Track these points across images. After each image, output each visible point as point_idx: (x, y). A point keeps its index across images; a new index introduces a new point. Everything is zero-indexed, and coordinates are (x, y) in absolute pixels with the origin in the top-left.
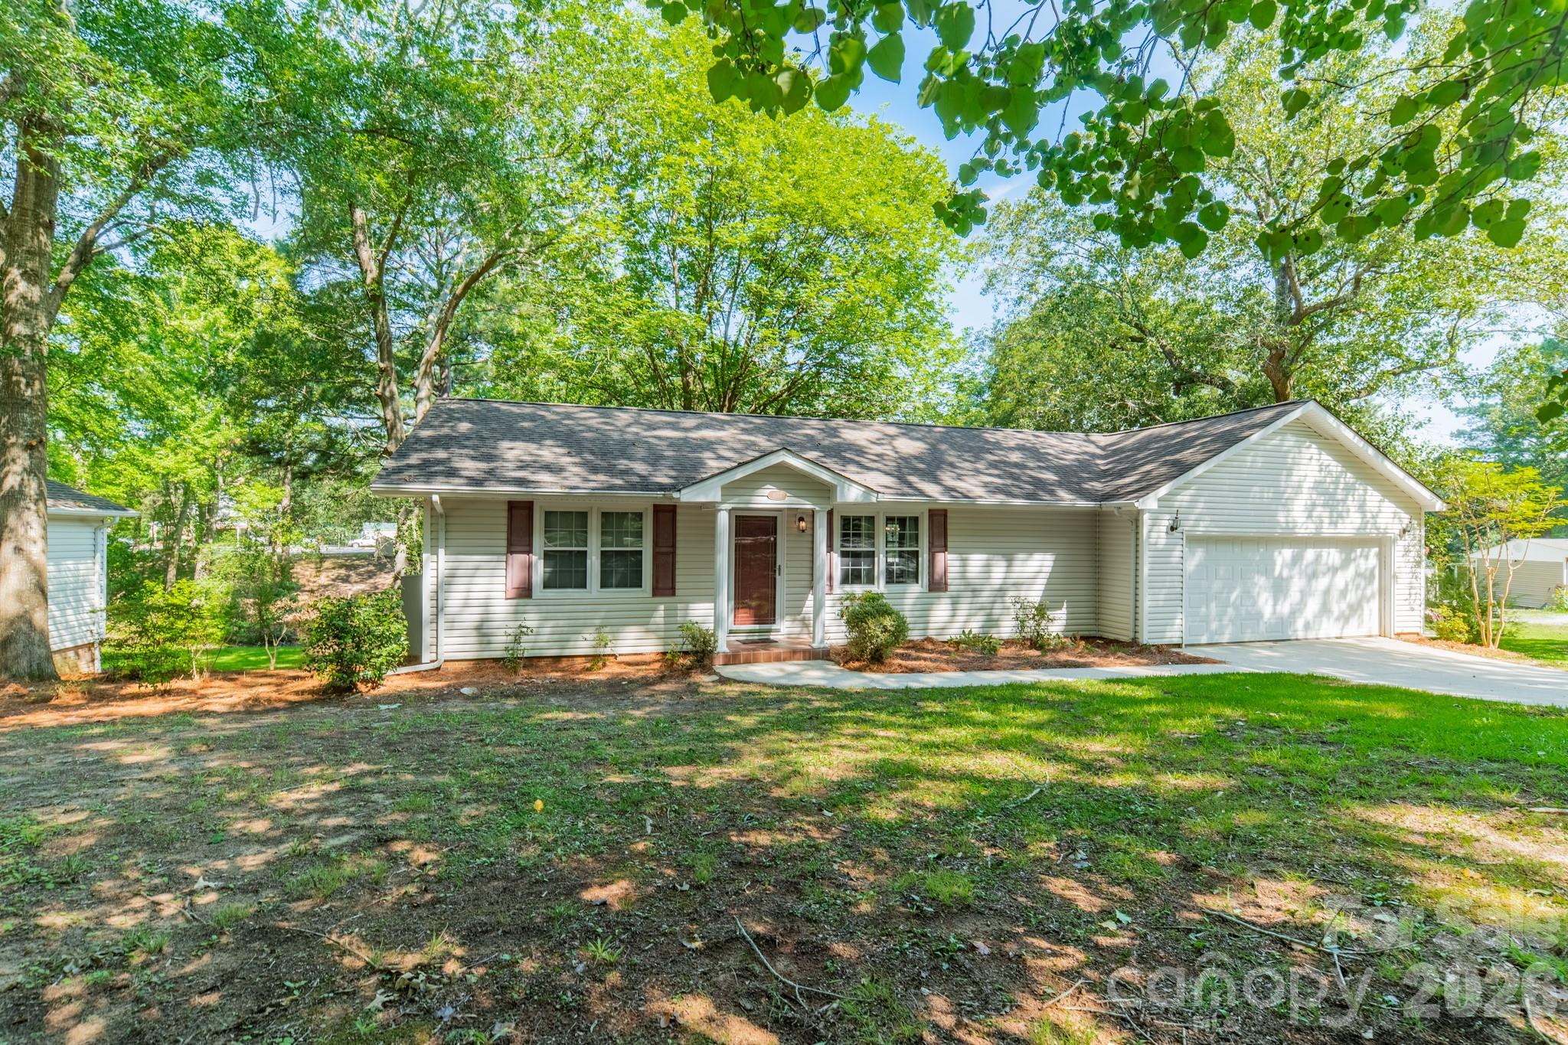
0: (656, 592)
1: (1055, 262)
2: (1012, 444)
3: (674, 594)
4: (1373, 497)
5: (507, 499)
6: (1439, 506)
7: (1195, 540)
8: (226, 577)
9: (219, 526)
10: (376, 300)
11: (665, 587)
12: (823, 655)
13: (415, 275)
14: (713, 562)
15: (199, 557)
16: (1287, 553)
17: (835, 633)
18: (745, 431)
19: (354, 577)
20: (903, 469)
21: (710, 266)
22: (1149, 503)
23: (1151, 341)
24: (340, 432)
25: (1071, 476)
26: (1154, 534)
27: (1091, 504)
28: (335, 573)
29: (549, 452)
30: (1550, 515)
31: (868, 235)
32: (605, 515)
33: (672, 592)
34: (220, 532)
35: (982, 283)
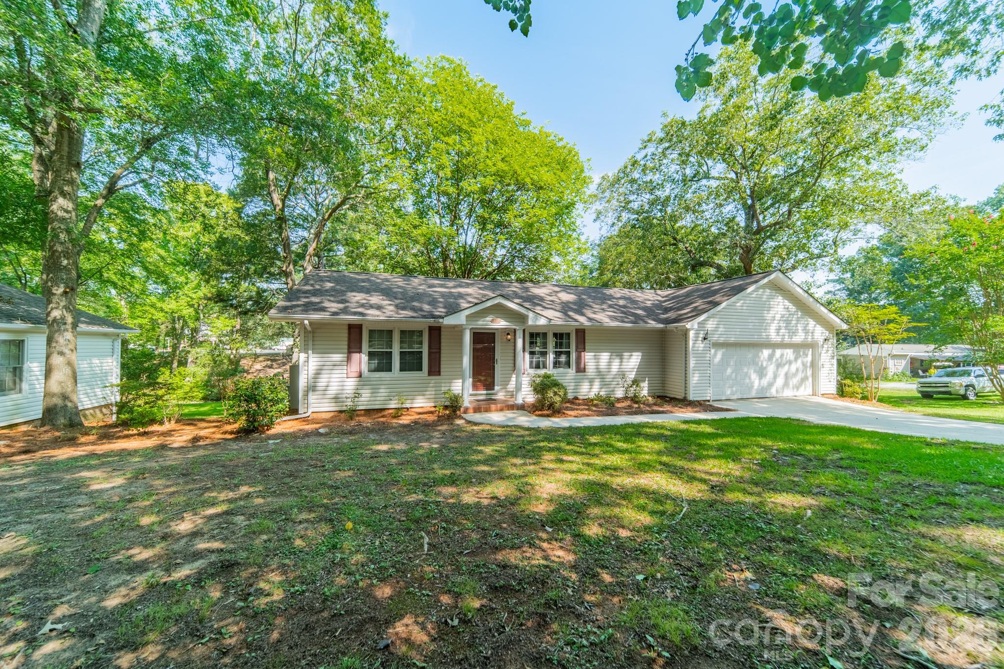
0: (431, 373)
1: (631, 205)
2: (619, 295)
3: (439, 375)
4: (812, 323)
5: (348, 323)
6: (845, 327)
7: (717, 345)
8: (204, 366)
9: (201, 339)
10: (282, 220)
11: (435, 370)
12: (522, 408)
13: (304, 209)
14: (462, 361)
15: (190, 356)
16: (766, 353)
17: (527, 396)
18: (480, 288)
19: (275, 365)
20: (565, 308)
21: (458, 204)
22: (692, 326)
23: (681, 246)
24: (265, 291)
25: (651, 312)
26: (695, 343)
27: (661, 326)
28: (265, 363)
29: (375, 299)
30: (905, 331)
31: (541, 188)
32: (403, 332)
33: (438, 373)
34: (201, 342)
35: (594, 216)
